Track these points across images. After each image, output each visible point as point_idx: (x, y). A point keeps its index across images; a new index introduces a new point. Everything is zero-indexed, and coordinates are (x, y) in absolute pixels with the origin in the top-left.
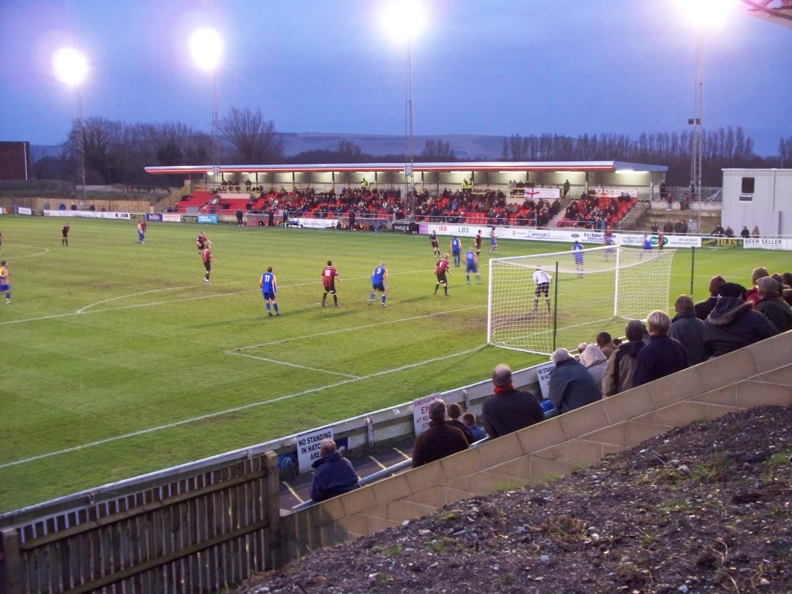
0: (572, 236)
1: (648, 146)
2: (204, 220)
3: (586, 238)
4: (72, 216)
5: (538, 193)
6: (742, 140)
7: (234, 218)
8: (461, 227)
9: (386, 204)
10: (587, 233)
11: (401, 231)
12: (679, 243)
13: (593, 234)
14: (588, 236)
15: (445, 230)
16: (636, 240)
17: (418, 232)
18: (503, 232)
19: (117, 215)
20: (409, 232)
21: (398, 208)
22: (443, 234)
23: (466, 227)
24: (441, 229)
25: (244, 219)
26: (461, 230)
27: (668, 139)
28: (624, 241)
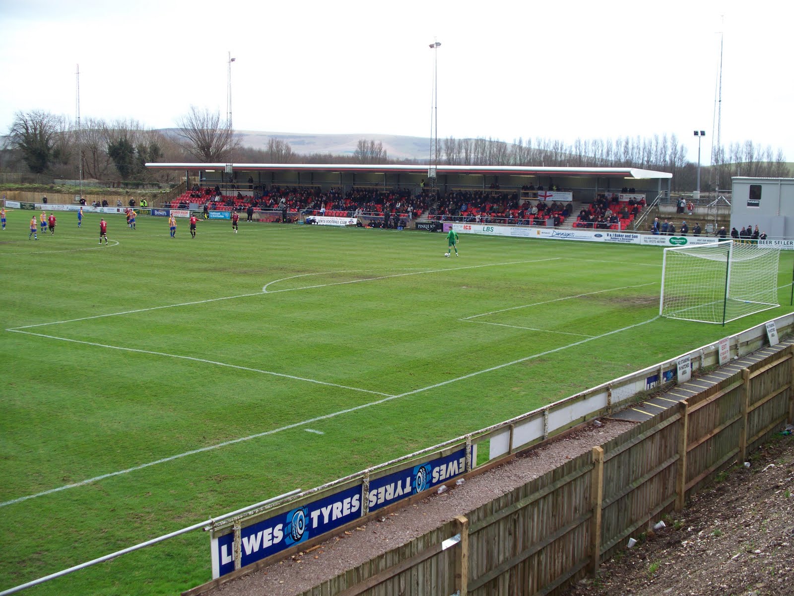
0: (595, 236)
1: (583, 151)
2: (216, 216)
3: (609, 238)
4: (68, 210)
5: (551, 196)
6: (676, 146)
7: (245, 215)
8: (486, 227)
9: (400, 204)
10: (610, 233)
11: (424, 229)
12: (697, 243)
13: (615, 235)
14: (611, 235)
15: (470, 229)
16: (657, 240)
17: (442, 231)
18: (527, 231)
19: (118, 210)
20: (434, 230)
21: (412, 208)
22: (468, 232)
23: (490, 227)
24: (465, 228)
25: (254, 216)
26: (485, 229)
27: (603, 145)
28: (645, 241)
